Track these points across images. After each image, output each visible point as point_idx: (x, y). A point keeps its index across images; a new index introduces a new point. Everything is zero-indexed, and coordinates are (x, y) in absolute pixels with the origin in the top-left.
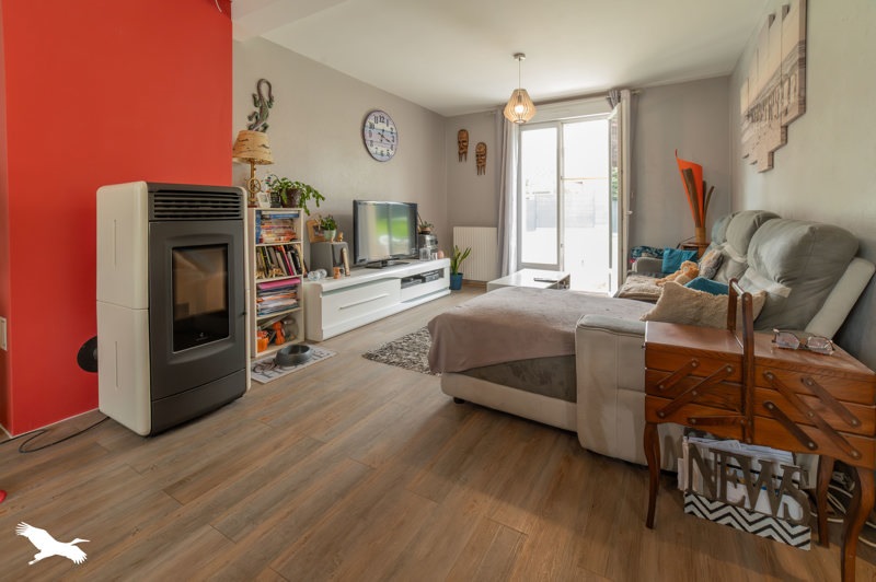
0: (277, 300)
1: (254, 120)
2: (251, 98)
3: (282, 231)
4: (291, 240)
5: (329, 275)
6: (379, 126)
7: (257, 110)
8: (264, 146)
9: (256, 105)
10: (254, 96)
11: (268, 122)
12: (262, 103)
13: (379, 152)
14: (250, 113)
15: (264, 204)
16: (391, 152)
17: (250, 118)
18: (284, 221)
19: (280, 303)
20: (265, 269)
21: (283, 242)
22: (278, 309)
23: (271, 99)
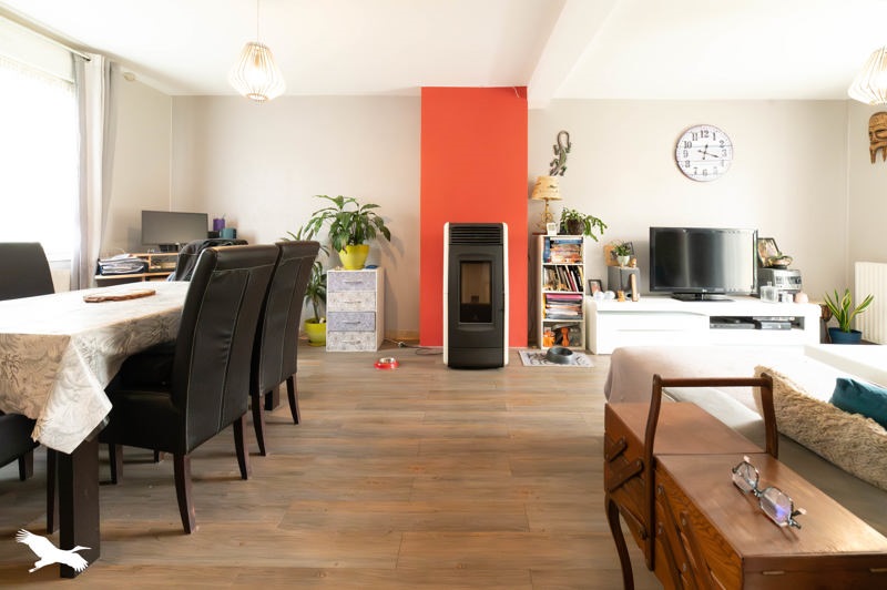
0: (562, 309)
1: (555, 166)
2: (552, 149)
3: (569, 254)
4: (576, 262)
5: (617, 297)
6: (701, 142)
7: (558, 157)
8: (552, 187)
9: (556, 153)
10: (555, 147)
11: (567, 165)
12: (561, 151)
13: (700, 171)
14: (551, 160)
15: (553, 233)
16: (720, 169)
17: (552, 165)
18: (572, 246)
19: (563, 313)
20: (553, 283)
21: (569, 263)
22: (561, 317)
23: (569, 146)
